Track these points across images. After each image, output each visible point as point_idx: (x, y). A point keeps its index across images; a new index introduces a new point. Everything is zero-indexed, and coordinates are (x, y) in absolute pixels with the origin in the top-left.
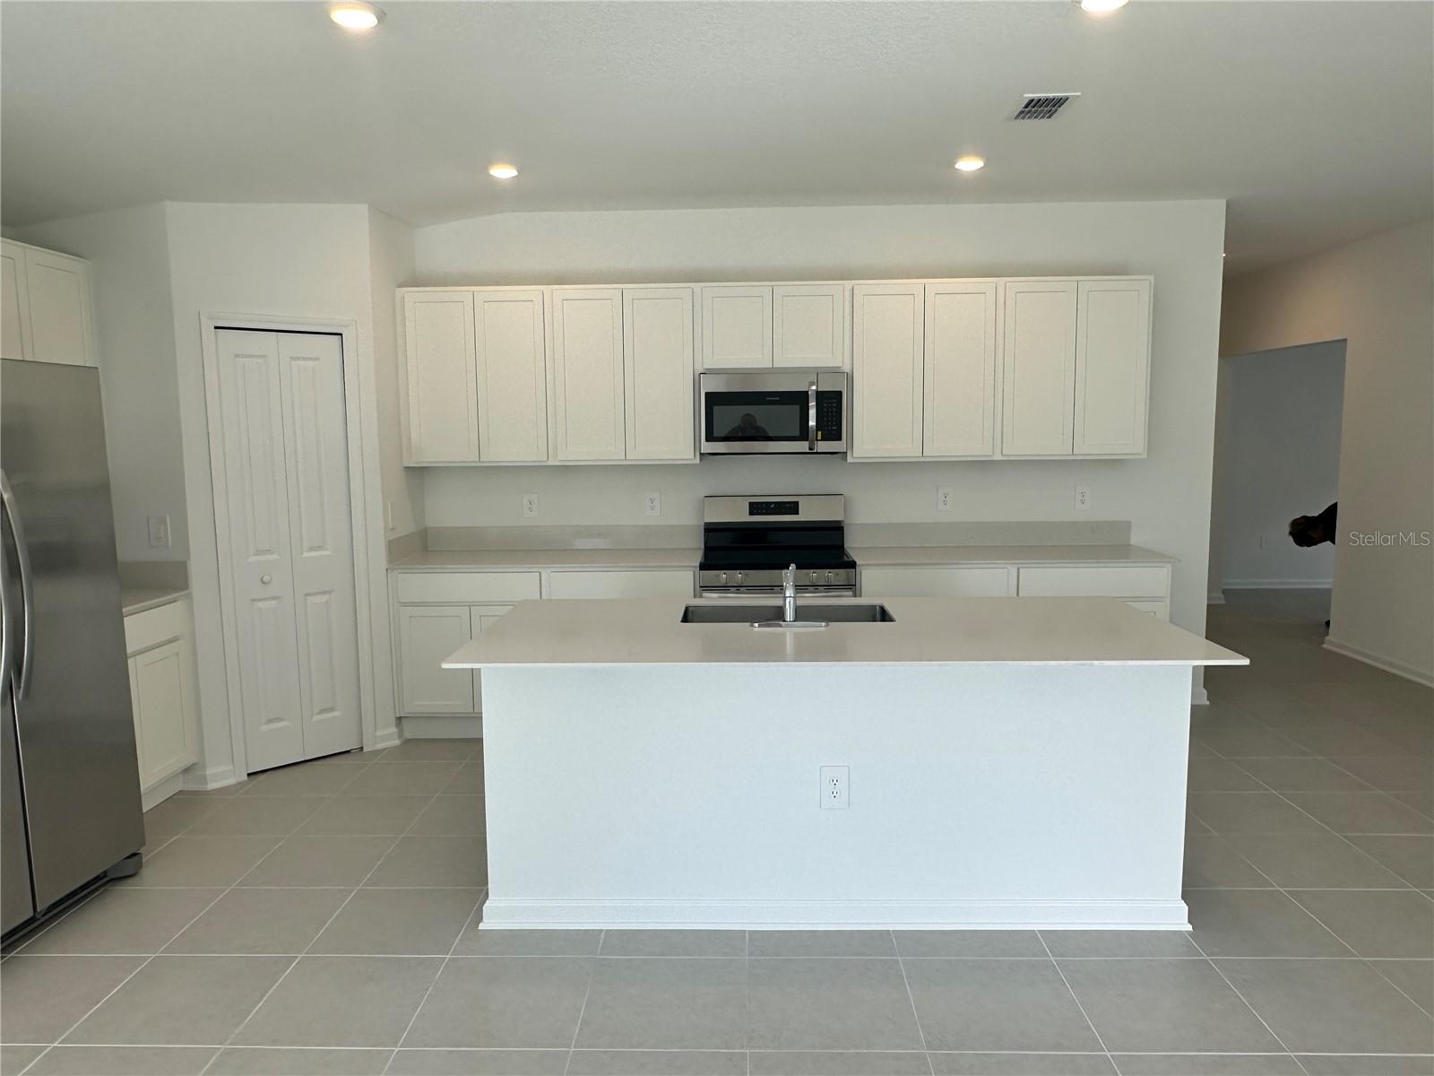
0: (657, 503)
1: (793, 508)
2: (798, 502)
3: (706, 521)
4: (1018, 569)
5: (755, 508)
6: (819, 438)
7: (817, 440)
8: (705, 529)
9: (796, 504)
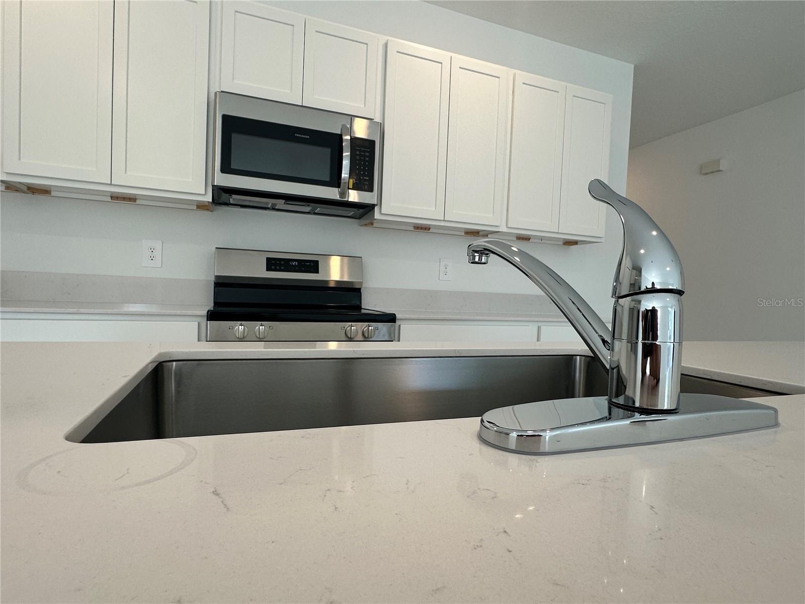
0: (158, 254)
1: (312, 266)
2: (318, 261)
3: (216, 274)
4: (539, 328)
5: (273, 264)
6: (351, 186)
7: (349, 189)
8: (215, 283)
9: (317, 262)
